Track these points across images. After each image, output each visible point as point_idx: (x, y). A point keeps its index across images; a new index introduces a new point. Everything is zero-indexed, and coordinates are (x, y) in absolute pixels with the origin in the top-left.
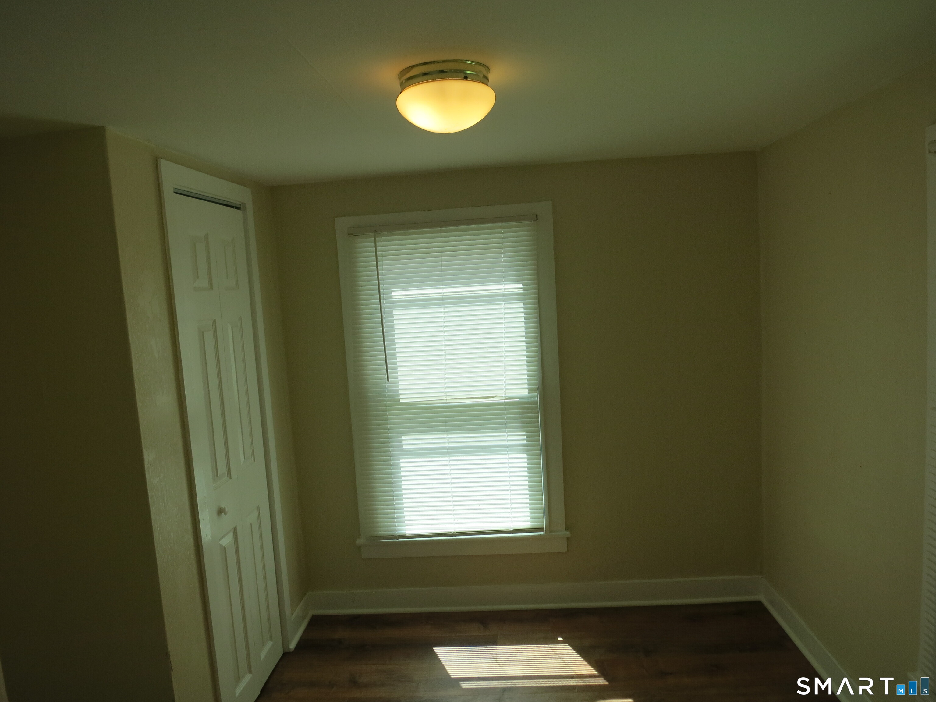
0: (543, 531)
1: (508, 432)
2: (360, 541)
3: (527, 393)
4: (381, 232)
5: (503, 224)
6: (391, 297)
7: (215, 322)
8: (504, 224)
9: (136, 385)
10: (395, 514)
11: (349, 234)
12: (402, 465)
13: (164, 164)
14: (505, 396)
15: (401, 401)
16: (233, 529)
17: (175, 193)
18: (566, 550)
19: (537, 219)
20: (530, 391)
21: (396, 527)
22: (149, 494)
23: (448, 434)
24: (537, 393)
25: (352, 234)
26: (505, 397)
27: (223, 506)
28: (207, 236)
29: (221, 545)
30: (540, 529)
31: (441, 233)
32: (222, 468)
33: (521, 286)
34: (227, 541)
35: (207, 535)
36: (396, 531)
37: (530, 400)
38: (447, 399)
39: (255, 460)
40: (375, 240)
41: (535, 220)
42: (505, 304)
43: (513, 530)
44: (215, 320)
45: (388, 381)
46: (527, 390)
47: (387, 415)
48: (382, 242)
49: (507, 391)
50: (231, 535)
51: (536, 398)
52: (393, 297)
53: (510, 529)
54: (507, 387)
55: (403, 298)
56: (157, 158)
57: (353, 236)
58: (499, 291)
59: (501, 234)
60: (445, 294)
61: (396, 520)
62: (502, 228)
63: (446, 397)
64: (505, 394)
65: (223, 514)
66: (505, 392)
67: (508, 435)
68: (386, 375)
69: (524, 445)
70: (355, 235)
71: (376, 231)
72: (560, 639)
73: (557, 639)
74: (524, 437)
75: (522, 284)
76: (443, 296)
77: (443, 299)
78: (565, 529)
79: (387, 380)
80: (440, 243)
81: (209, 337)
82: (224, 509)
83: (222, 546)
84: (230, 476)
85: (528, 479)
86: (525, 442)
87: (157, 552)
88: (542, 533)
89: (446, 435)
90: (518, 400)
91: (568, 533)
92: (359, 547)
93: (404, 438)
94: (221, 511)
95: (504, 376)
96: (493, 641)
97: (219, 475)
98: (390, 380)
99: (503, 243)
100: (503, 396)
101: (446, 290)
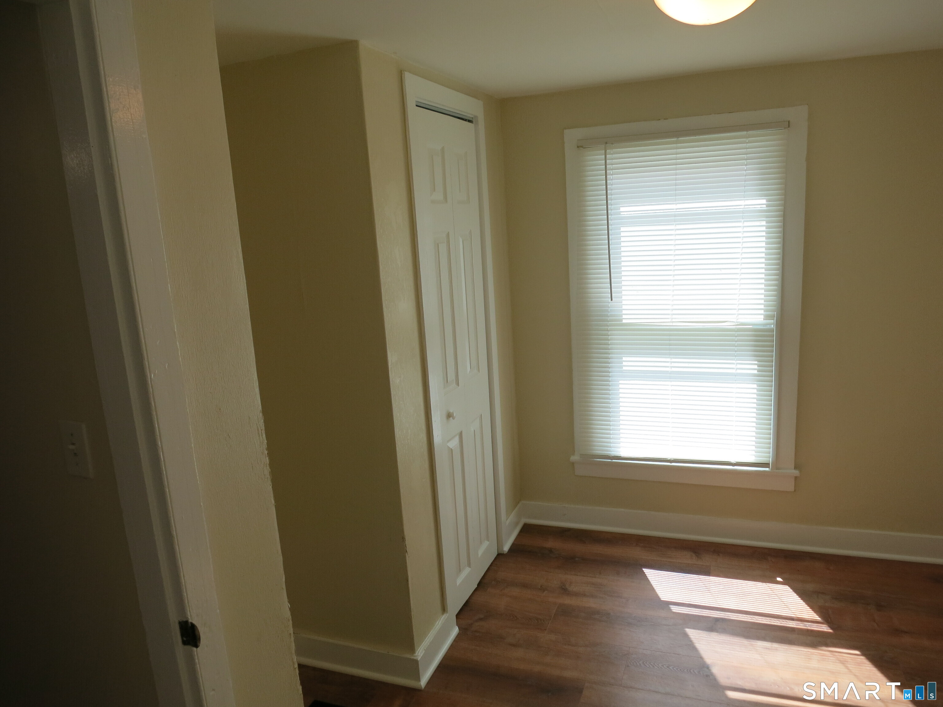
0: (769, 467)
1: (737, 360)
2: (575, 458)
3: (763, 320)
4: (612, 144)
5: (748, 132)
6: (619, 213)
7: (448, 235)
8: (751, 132)
9: (382, 290)
10: (610, 434)
11: (578, 147)
12: (621, 386)
13: (409, 78)
14: (736, 322)
15: (624, 321)
16: (459, 433)
17: (417, 106)
18: (793, 490)
19: (789, 126)
20: (767, 317)
21: (611, 447)
22: (392, 393)
23: (671, 358)
24: (774, 320)
25: (582, 147)
26: (738, 322)
27: (451, 411)
28: (443, 149)
29: (448, 447)
30: (765, 465)
31: (676, 144)
32: (451, 376)
33: (764, 201)
34: (454, 444)
35: (438, 436)
36: (611, 452)
37: (765, 327)
38: (672, 322)
39: (480, 371)
40: (605, 152)
41: (787, 128)
42: (744, 221)
43: (735, 463)
44: (449, 232)
45: (612, 300)
46: (762, 317)
47: (608, 335)
48: (612, 154)
49: (740, 316)
50: (457, 439)
51: (773, 326)
52: (622, 213)
53: (732, 462)
54: (741, 312)
55: (632, 214)
56: (401, 71)
57: (581, 148)
58: (738, 208)
59: (746, 144)
60: (677, 210)
61: (611, 440)
62: (747, 138)
63: (672, 320)
64: (738, 320)
65: (451, 418)
66: (738, 317)
67: (737, 364)
68: (609, 294)
69: (755, 375)
70: (584, 147)
71: (606, 143)
72: (779, 579)
73: (776, 579)
74: (756, 367)
75: (765, 200)
76: (675, 212)
77: (675, 216)
78: (794, 468)
79: (610, 299)
80: (676, 155)
81: (443, 248)
82: (453, 413)
83: (450, 448)
84: (458, 384)
85: (756, 406)
86: (756, 372)
87: (397, 446)
88: (767, 469)
89: (669, 359)
90: (751, 326)
91: (796, 473)
92: (573, 464)
93: (624, 359)
94: (449, 416)
95: (738, 300)
96: (706, 571)
97: (448, 382)
98: (613, 299)
99: (746, 154)
100: (735, 321)
101: (679, 206)
